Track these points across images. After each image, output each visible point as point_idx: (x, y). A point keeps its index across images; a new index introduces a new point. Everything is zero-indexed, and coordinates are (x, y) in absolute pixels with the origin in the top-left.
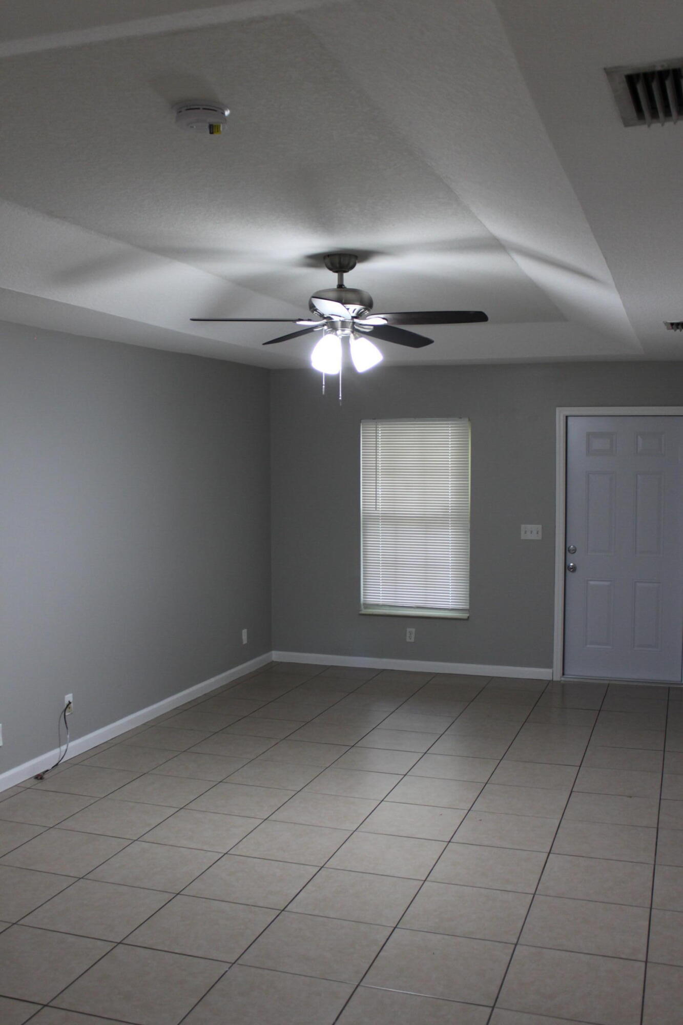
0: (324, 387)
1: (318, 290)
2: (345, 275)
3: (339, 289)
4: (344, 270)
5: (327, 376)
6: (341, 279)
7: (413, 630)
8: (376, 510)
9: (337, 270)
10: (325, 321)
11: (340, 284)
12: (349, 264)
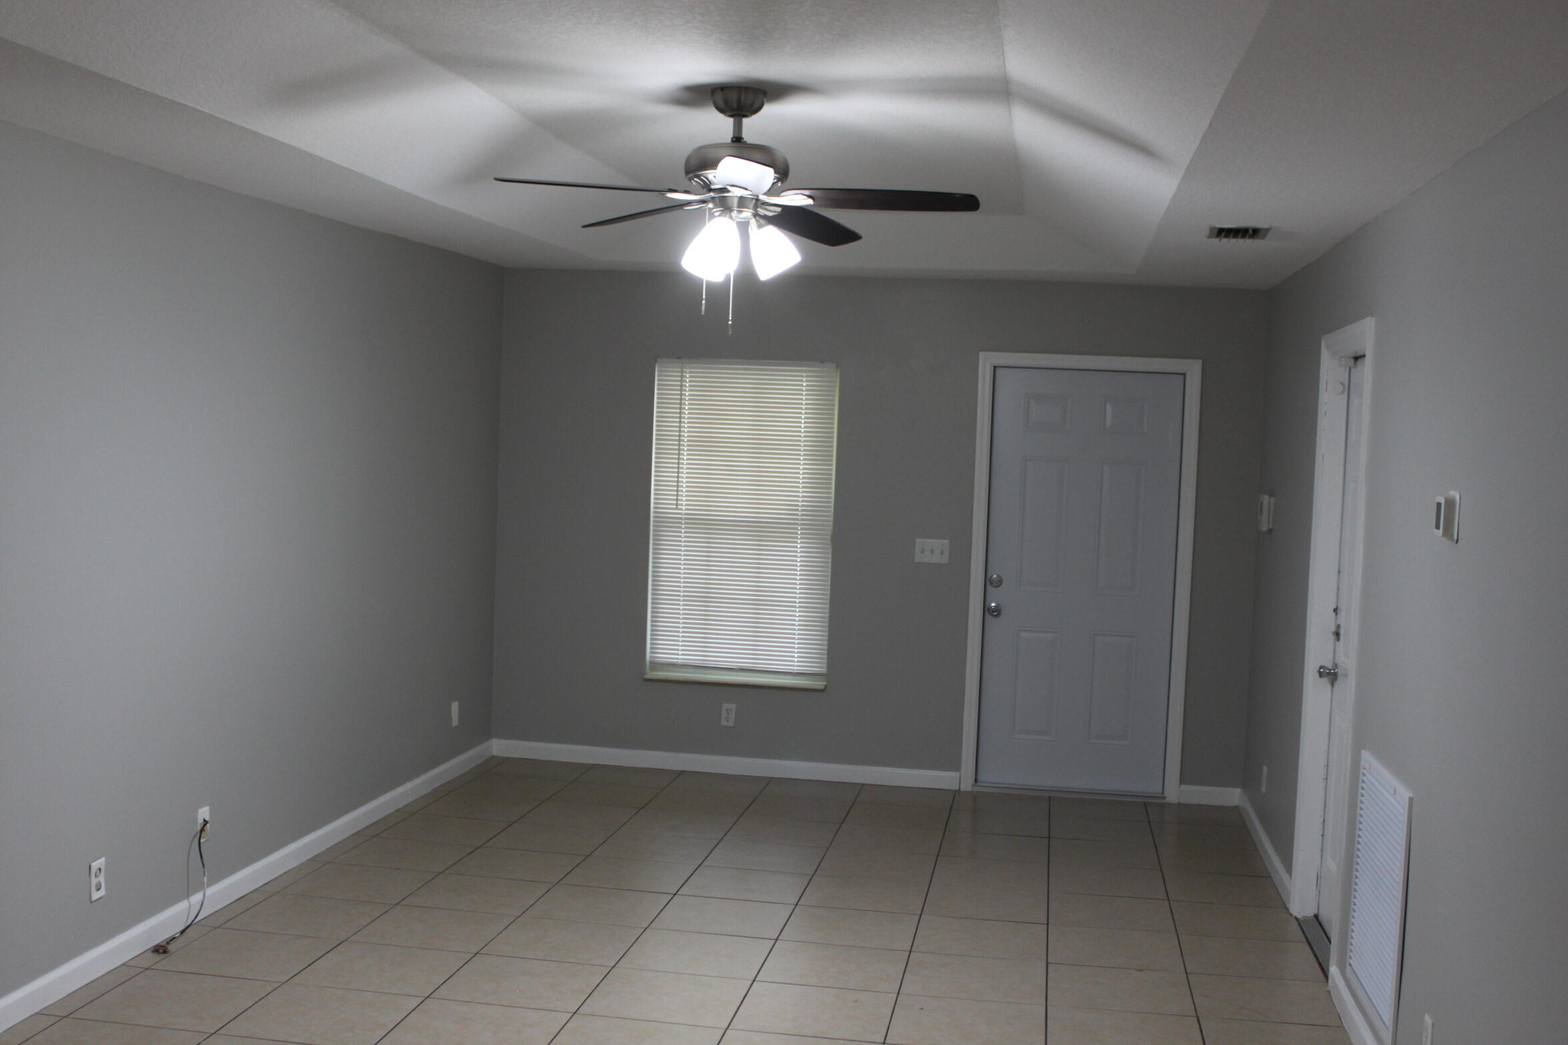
0: (704, 302)
1: (700, 145)
2: (745, 121)
3: (734, 145)
4: (745, 113)
5: (709, 285)
6: (738, 127)
7: (733, 707)
8: (677, 509)
9: (731, 114)
10: (712, 194)
11: (736, 135)
12: (753, 104)
